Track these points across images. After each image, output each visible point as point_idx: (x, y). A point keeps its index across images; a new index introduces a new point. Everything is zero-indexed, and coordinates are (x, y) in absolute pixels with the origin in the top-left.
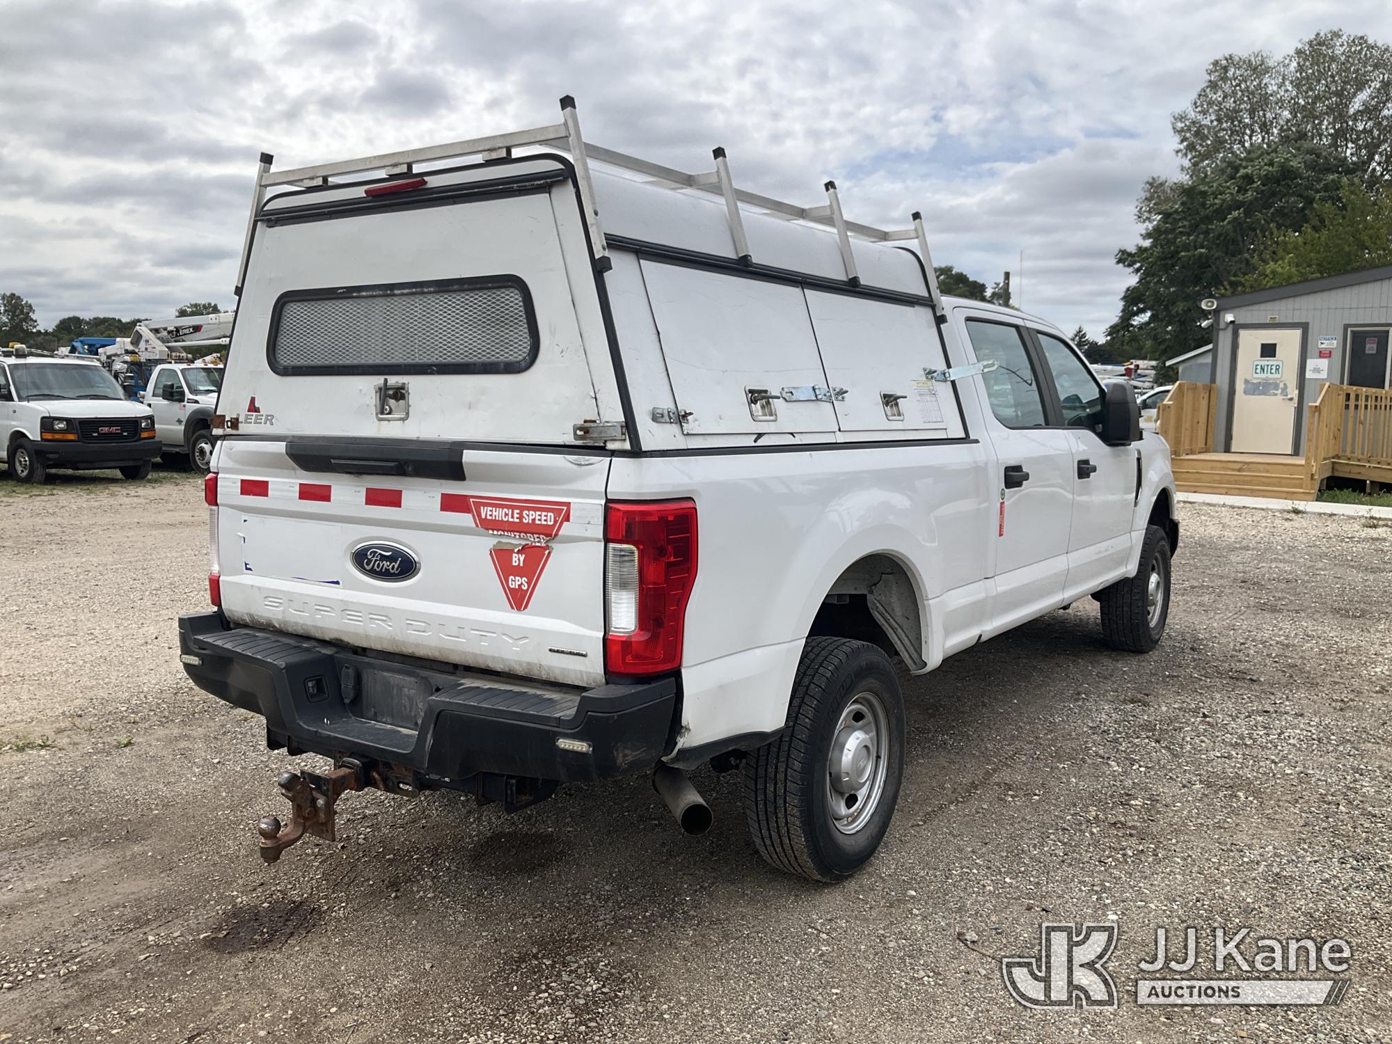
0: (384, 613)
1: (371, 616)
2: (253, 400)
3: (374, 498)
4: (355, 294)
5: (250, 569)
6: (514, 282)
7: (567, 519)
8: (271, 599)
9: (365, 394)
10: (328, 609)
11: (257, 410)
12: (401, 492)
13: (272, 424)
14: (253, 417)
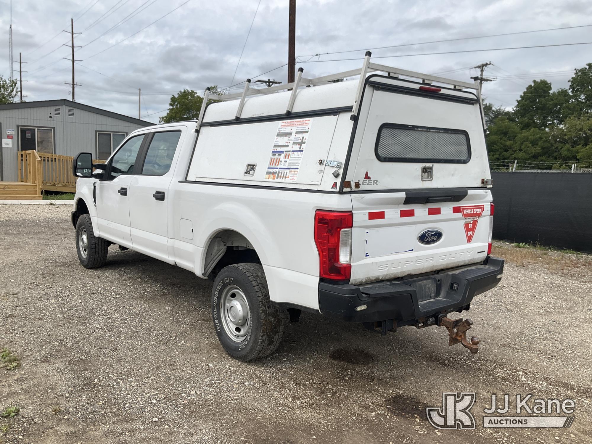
0: (432, 257)
1: (427, 259)
2: (367, 173)
3: (432, 212)
4: (416, 129)
5: (368, 256)
6: (464, 133)
7: (483, 210)
8: (381, 267)
9: (418, 171)
10: (410, 262)
11: (369, 178)
12: (440, 208)
13: (377, 184)
14: (367, 182)
